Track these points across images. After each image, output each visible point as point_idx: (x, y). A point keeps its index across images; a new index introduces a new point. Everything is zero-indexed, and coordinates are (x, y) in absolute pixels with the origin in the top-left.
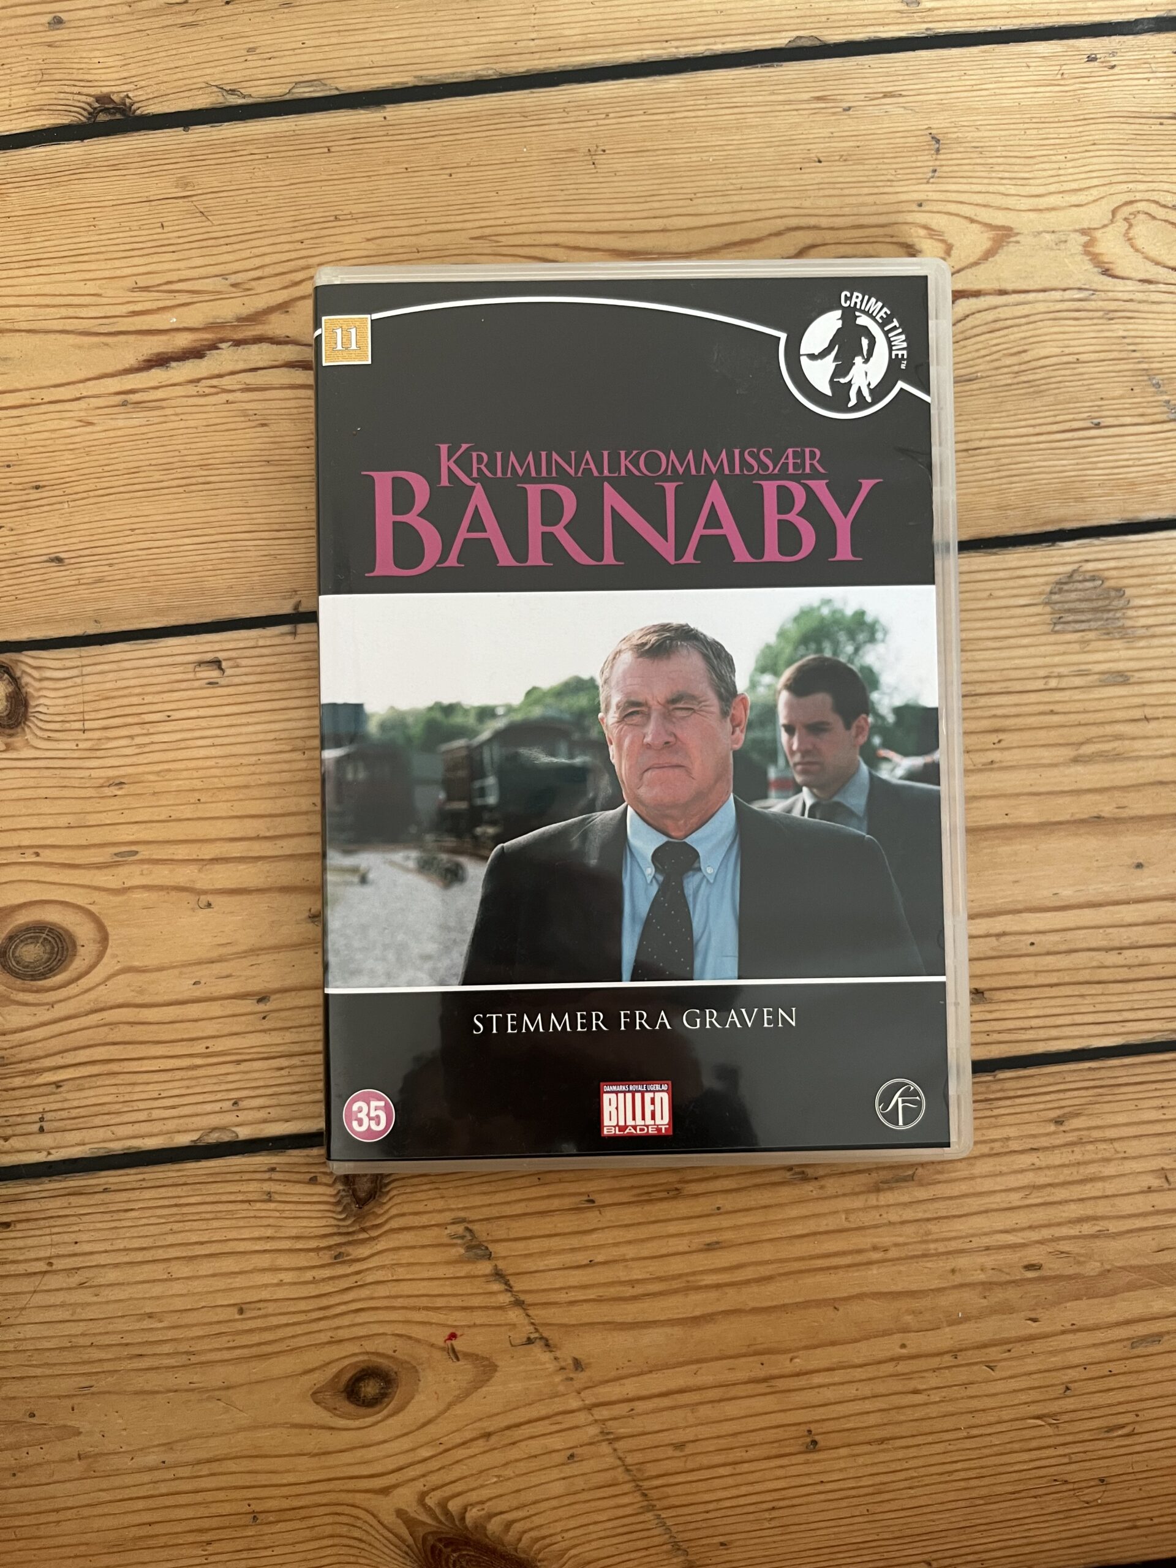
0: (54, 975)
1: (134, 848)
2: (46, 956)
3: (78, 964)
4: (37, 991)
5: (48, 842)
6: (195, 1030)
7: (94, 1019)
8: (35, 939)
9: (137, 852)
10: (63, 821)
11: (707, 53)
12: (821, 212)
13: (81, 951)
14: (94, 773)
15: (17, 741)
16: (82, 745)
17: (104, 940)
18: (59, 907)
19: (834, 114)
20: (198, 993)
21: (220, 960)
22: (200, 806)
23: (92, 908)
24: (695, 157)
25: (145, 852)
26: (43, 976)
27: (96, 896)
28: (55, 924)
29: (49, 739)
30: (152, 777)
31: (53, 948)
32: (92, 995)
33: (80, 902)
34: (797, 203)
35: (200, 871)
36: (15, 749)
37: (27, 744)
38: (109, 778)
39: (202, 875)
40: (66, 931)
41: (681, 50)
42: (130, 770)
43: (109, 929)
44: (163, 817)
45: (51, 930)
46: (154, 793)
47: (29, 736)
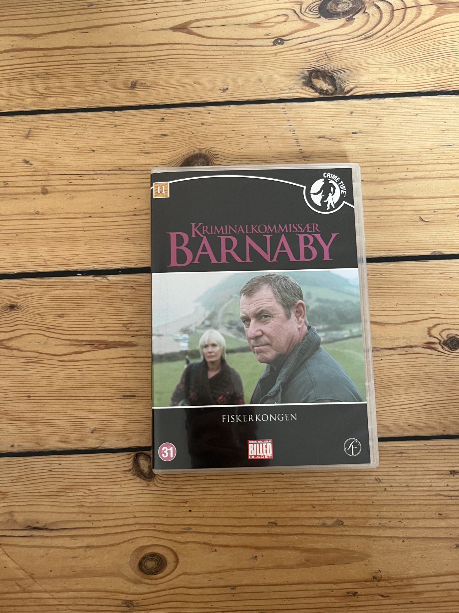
0: (159, 573)
1: (190, 527)
2: (155, 566)
3: (167, 570)
4: (152, 579)
5: (159, 522)
6: (208, 599)
7: (172, 591)
8: (152, 559)
9: (191, 529)
10: (165, 515)
11: (403, 256)
12: (441, 312)
13: (168, 565)
14: (178, 497)
15: (151, 483)
16: (174, 487)
17: (177, 562)
18: (162, 548)
19: (446, 279)
20: (210, 584)
21: (219, 572)
22: (215, 512)
23: (173, 548)
24: (398, 291)
25: (194, 529)
26: (154, 574)
27: (176, 544)
28: (160, 554)
29: (162, 483)
30: (198, 501)
31: (158, 563)
32: (171, 582)
33: (169, 546)
34: (433, 309)
35: (213, 537)
36: (150, 486)
37: (155, 485)
38: (183, 500)
39: (214, 539)
40: (164, 557)
41: (394, 254)
42: (190, 497)
43: (179, 558)
44: (201, 516)
45: (158, 556)
46: (198, 507)
47: (155, 482)
